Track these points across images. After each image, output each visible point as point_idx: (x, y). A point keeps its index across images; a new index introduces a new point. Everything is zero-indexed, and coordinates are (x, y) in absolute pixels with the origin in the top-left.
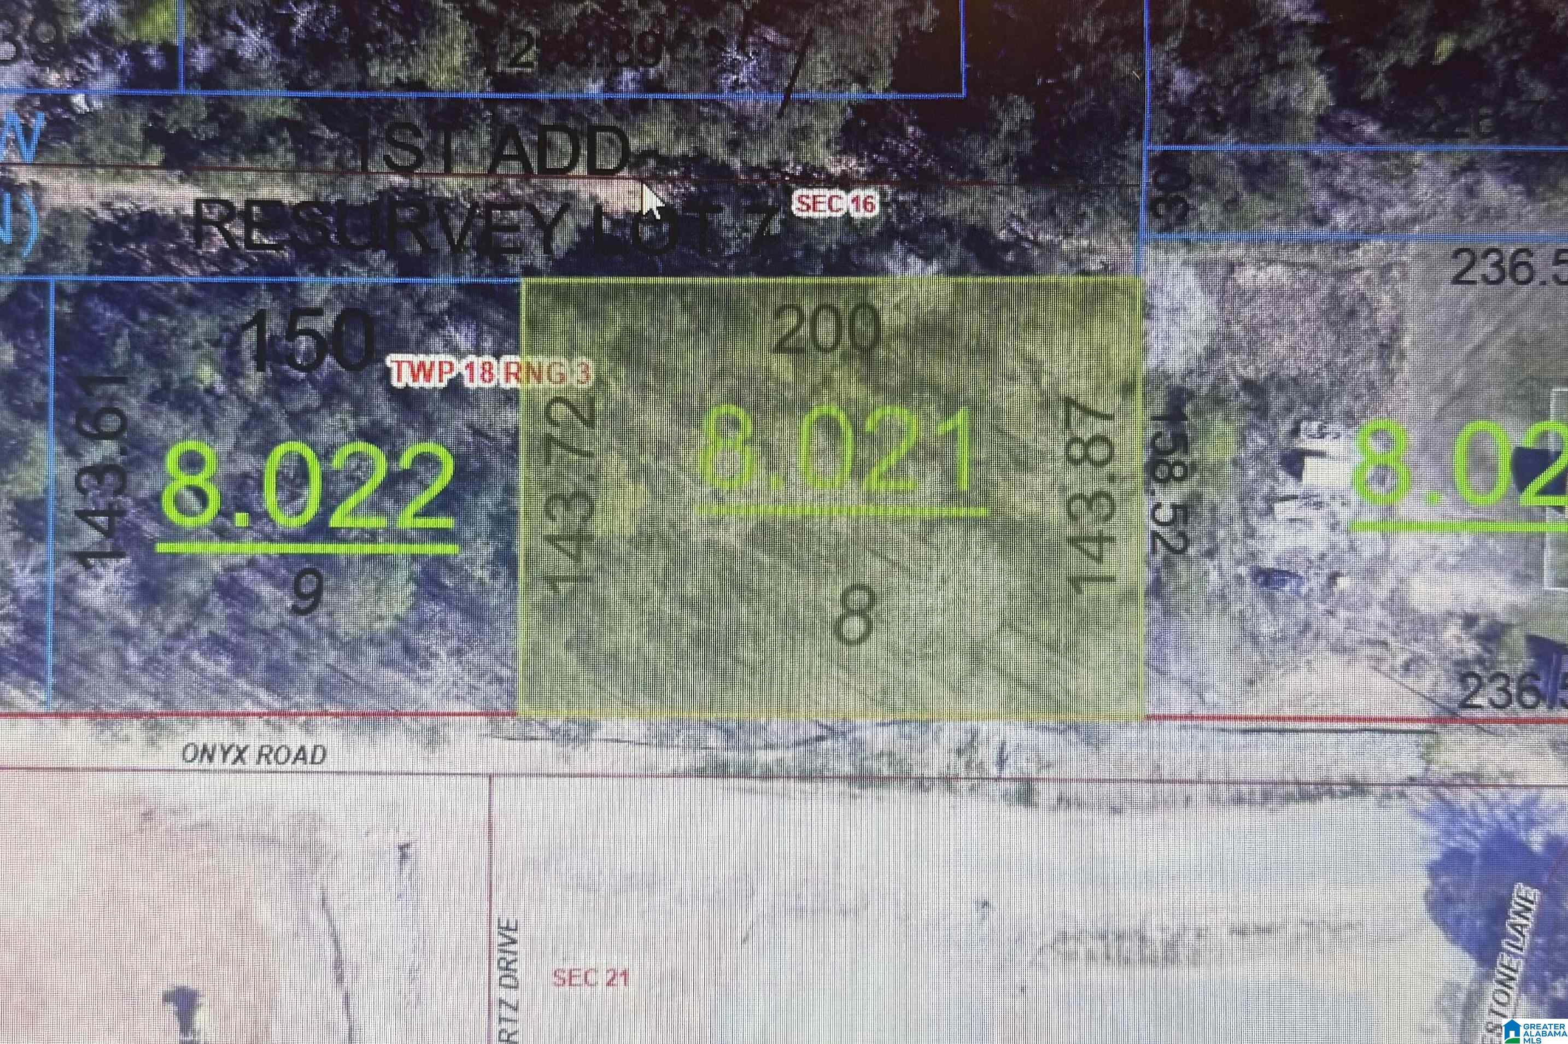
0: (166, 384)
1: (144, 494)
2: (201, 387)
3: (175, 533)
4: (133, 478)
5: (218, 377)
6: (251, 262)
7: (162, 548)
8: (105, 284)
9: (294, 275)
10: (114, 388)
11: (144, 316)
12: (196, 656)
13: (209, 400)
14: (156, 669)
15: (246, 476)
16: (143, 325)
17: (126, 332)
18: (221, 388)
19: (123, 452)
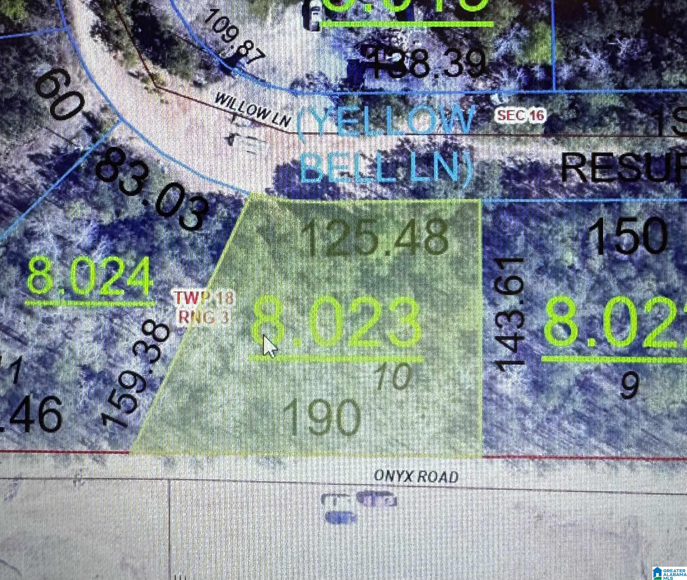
0: (546, 264)
1: (535, 327)
2: (566, 265)
3: (552, 351)
4: (528, 318)
5: (576, 259)
6: (595, 191)
7: (544, 359)
8: (511, 204)
9: (620, 197)
10: (517, 265)
11: (533, 223)
12: (565, 424)
13: (571, 273)
14: (542, 431)
15: (593, 317)
16: (531, 228)
17: (522, 233)
18: (577, 266)
19: (521, 302)
